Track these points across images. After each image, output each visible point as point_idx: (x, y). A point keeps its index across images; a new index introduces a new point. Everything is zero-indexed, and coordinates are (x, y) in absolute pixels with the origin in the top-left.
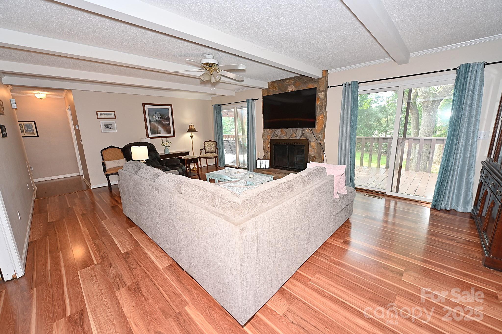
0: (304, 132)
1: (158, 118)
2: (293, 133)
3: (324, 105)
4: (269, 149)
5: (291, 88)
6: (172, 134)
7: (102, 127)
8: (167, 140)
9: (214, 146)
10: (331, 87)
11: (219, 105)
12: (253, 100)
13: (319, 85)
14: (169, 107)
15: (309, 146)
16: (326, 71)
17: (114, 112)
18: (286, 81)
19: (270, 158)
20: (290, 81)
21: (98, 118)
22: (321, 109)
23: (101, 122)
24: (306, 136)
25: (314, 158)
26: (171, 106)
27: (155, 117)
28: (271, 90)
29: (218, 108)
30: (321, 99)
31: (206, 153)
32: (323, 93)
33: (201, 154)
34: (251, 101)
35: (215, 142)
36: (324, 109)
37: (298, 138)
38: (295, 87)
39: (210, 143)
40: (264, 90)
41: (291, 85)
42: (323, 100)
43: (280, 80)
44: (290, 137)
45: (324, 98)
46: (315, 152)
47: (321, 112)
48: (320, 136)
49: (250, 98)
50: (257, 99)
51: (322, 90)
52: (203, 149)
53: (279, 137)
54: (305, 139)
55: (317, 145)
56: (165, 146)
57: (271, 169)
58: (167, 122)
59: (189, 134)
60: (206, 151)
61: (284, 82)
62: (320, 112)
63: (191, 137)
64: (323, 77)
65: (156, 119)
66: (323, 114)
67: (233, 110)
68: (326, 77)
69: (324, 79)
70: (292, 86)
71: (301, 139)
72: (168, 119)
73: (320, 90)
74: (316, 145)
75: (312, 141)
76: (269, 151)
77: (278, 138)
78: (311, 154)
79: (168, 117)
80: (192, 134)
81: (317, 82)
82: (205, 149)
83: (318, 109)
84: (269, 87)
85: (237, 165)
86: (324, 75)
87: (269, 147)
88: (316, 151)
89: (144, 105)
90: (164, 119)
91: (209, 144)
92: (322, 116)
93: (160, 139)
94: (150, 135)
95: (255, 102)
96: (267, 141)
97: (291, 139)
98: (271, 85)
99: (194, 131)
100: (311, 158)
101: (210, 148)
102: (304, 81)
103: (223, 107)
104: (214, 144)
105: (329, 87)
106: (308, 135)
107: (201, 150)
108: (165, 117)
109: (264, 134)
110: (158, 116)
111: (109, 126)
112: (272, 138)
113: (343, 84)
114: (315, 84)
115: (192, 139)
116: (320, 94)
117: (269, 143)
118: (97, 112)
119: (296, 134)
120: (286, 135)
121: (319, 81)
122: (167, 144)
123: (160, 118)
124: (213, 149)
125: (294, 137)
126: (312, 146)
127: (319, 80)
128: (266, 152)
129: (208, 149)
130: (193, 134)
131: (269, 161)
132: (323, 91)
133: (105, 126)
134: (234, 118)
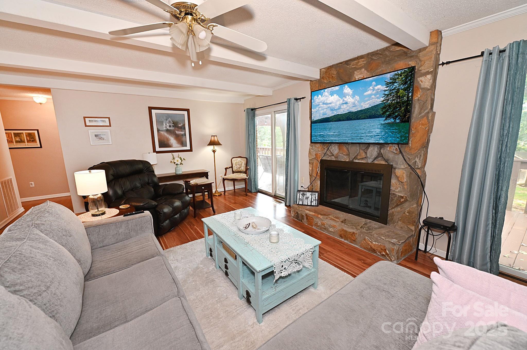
0: (382, 151)
1: (170, 126)
2: (361, 151)
3: (429, 99)
4: (319, 174)
5: (360, 74)
6: (188, 148)
7: (92, 137)
8: (179, 155)
9: (243, 164)
10: (448, 63)
11: (252, 110)
12: (296, 99)
13: (421, 61)
14: (186, 113)
15: (393, 176)
16: (438, 33)
17: (109, 118)
18: (352, 63)
19: (319, 190)
20: (358, 62)
21: (86, 126)
22: (422, 108)
23: (89, 131)
24: (386, 158)
25: (402, 200)
26: (188, 110)
27: (166, 126)
28: (325, 81)
29: (252, 113)
30: (424, 88)
31: (233, 172)
32: (429, 77)
33: (225, 175)
34: (293, 101)
35: (245, 159)
36: (430, 107)
37: (370, 161)
38: (368, 71)
39: (239, 159)
40: (314, 83)
41: (360, 68)
42: (429, 89)
43: (341, 63)
44: (355, 158)
45: (431, 86)
46: (404, 188)
47: (423, 114)
48: (417, 160)
49: (293, 97)
50: (303, 98)
51: (427, 70)
52: (230, 167)
53: (335, 157)
54: (383, 163)
55: (409, 176)
56: (176, 164)
57: (321, 207)
58: (182, 131)
59: (211, 147)
60: (234, 170)
61: (347, 65)
62: (420, 113)
63: (213, 152)
64: (431, 44)
65: (166, 127)
66: (428, 117)
67: (270, 116)
68: (438, 45)
69: (432, 47)
70: (363, 69)
71: (376, 162)
72: (183, 128)
73: (423, 71)
74: (407, 176)
75: (399, 168)
76: (318, 177)
77: (333, 159)
78: (397, 192)
79: (183, 126)
80: (214, 148)
81: (417, 56)
82: (232, 167)
83: (415, 108)
84: (322, 76)
85: (273, 191)
86: (434, 40)
87: (319, 172)
88: (406, 187)
89: (150, 109)
90: (178, 127)
91: (237, 161)
92: (425, 120)
93: (171, 153)
94: (158, 149)
95: (300, 103)
96: (315, 161)
97: (357, 161)
98: (326, 72)
99: (218, 144)
100: (395, 199)
101: (239, 167)
102: (387, 59)
103: (257, 112)
104: (243, 161)
105: (443, 64)
106: (391, 156)
107: (226, 169)
108: (180, 125)
109: (312, 150)
110: (170, 124)
111: (102, 136)
112: (324, 158)
113: (483, 53)
114: (410, 61)
115: (214, 154)
116: (422, 78)
117: (319, 165)
118: (85, 118)
119: (366, 153)
120: (348, 155)
121: (421, 54)
122: (177, 161)
123: (172, 126)
124: (242, 168)
125: (362, 159)
126: (397, 178)
127: (420, 52)
128: (314, 178)
129: (236, 168)
130: (216, 148)
131: (317, 194)
132: (428, 73)
133: (95, 136)
134: (271, 126)
